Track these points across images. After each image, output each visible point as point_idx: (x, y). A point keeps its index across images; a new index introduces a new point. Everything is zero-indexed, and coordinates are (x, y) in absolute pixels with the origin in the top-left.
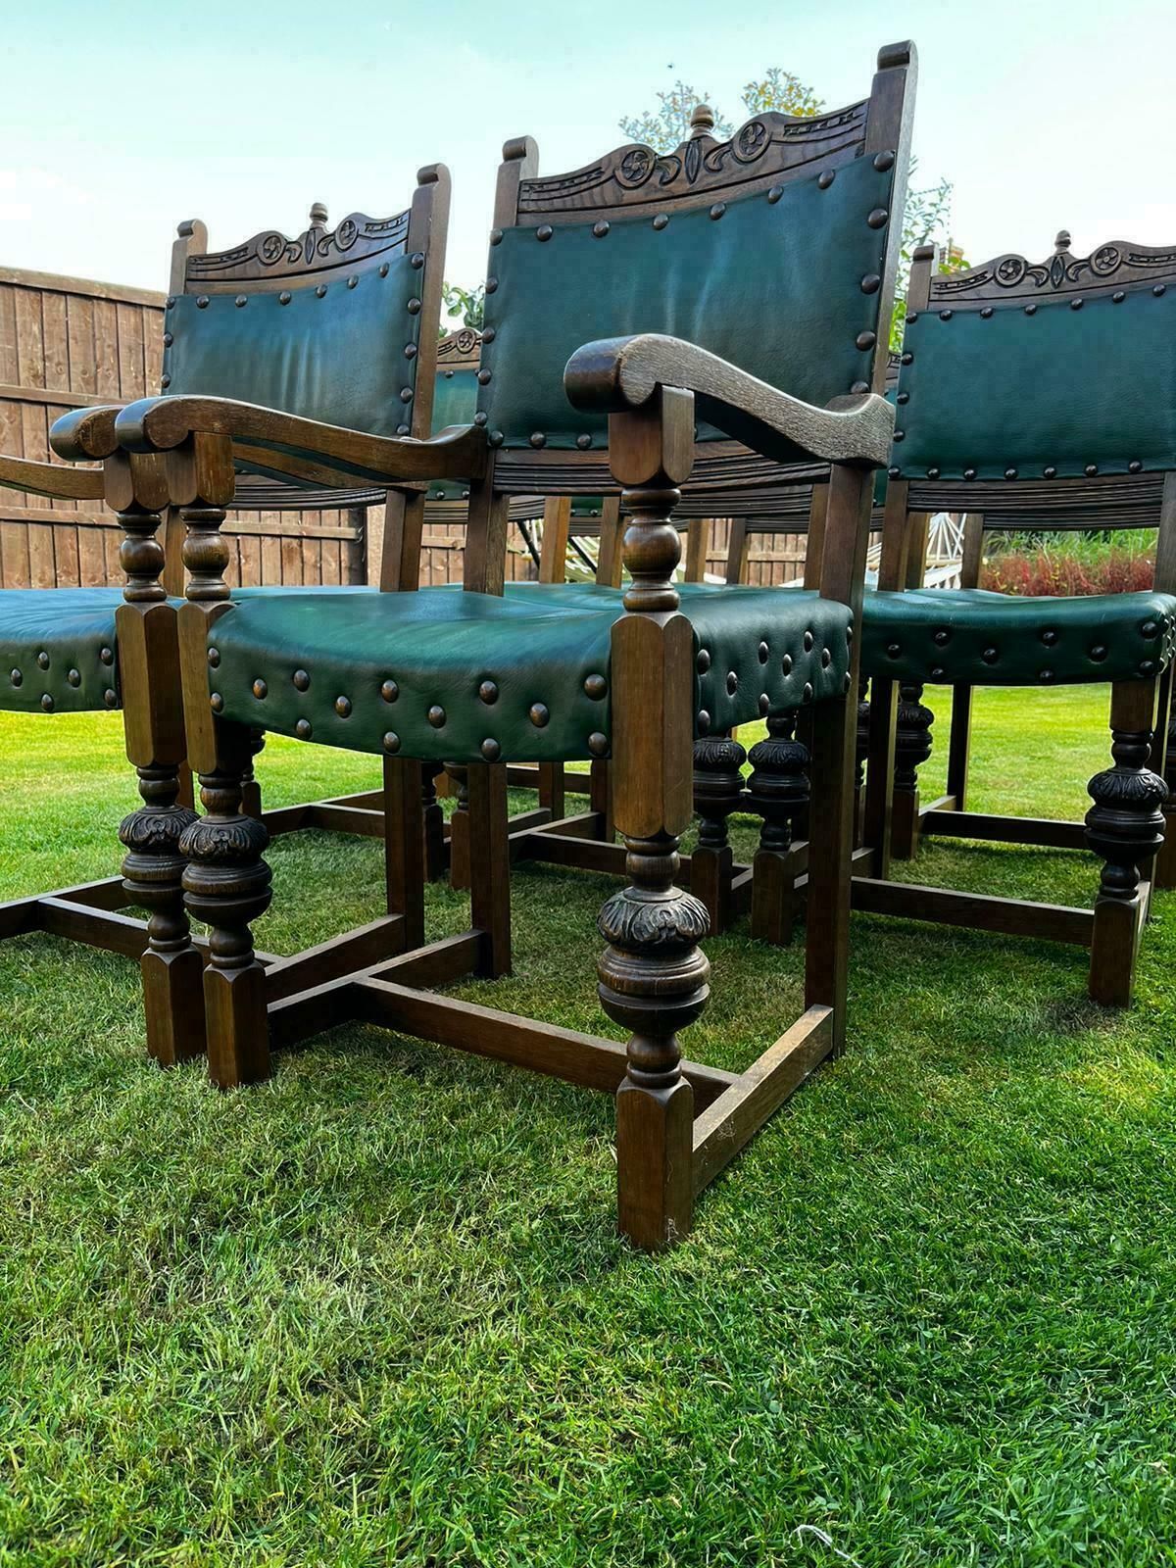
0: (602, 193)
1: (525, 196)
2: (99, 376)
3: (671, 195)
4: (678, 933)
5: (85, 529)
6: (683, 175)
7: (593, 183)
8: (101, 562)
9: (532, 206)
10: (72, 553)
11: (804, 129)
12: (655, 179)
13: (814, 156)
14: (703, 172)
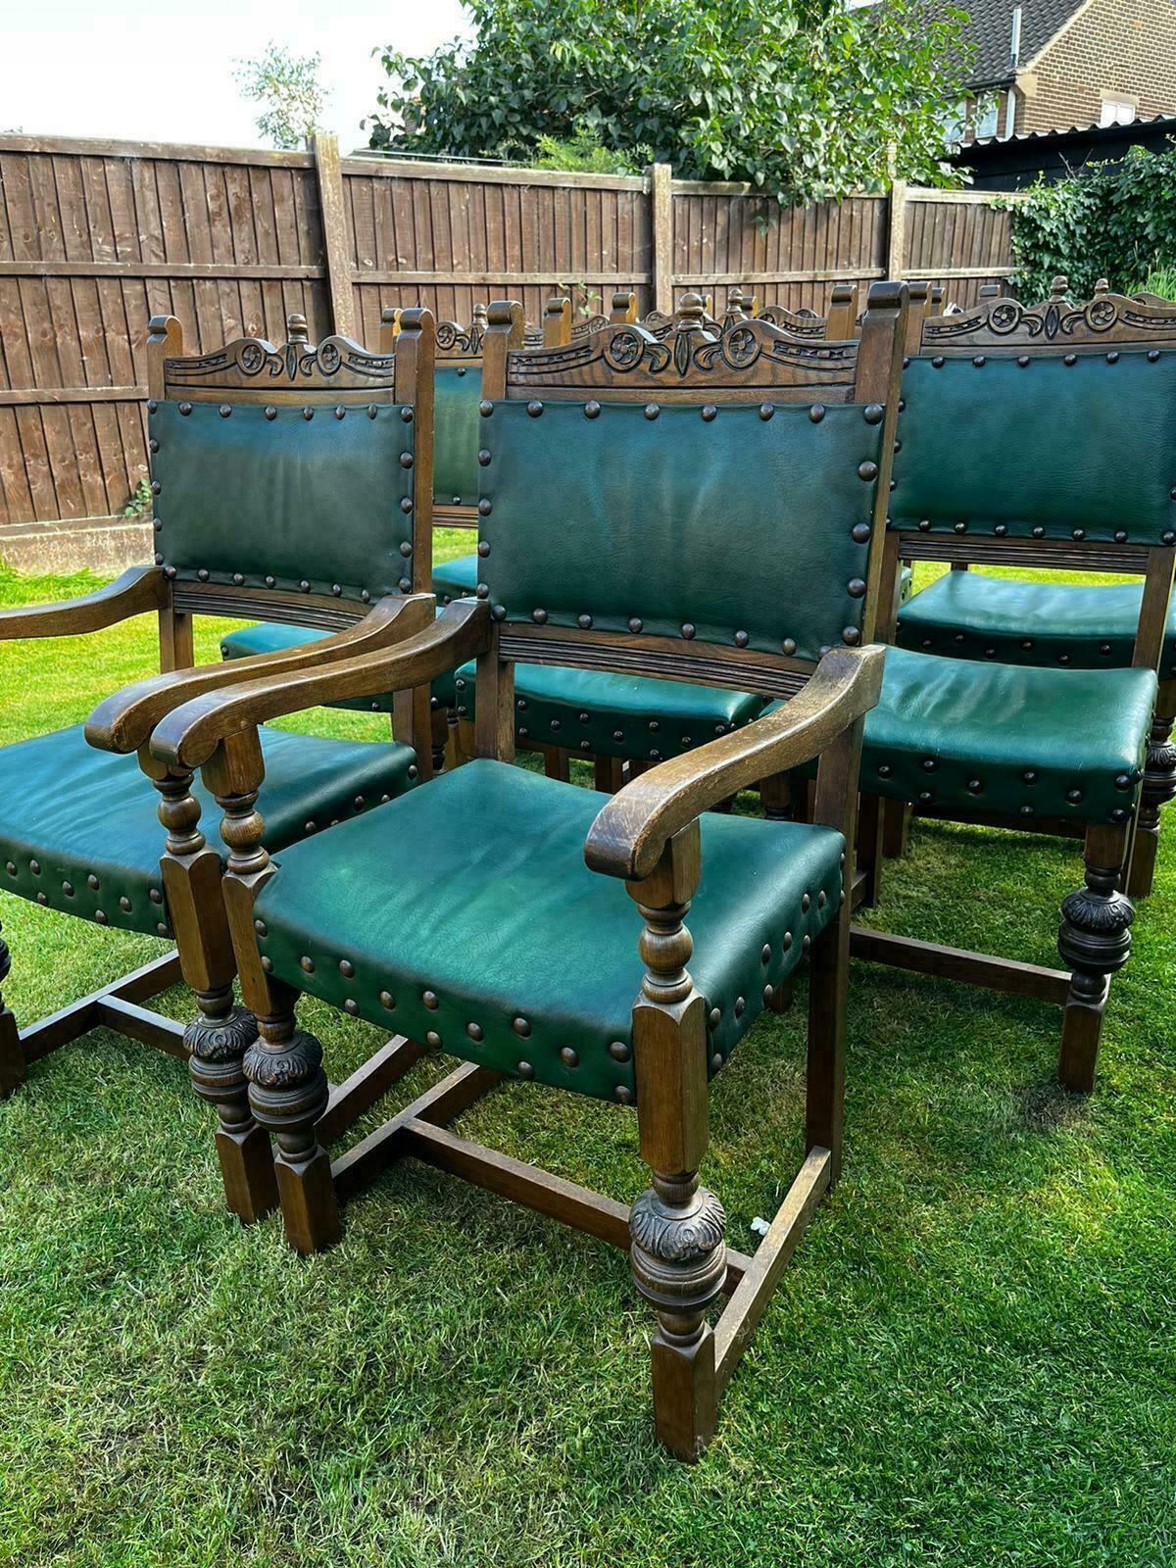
0: (591, 371)
1: (514, 369)
2: (42, 239)
3: (659, 384)
4: (700, 1250)
5: (48, 407)
6: (672, 367)
7: (582, 361)
8: (68, 440)
9: (522, 379)
10: (38, 434)
11: (794, 351)
12: (645, 366)
13: (804, 383)
14: (693, 368)
